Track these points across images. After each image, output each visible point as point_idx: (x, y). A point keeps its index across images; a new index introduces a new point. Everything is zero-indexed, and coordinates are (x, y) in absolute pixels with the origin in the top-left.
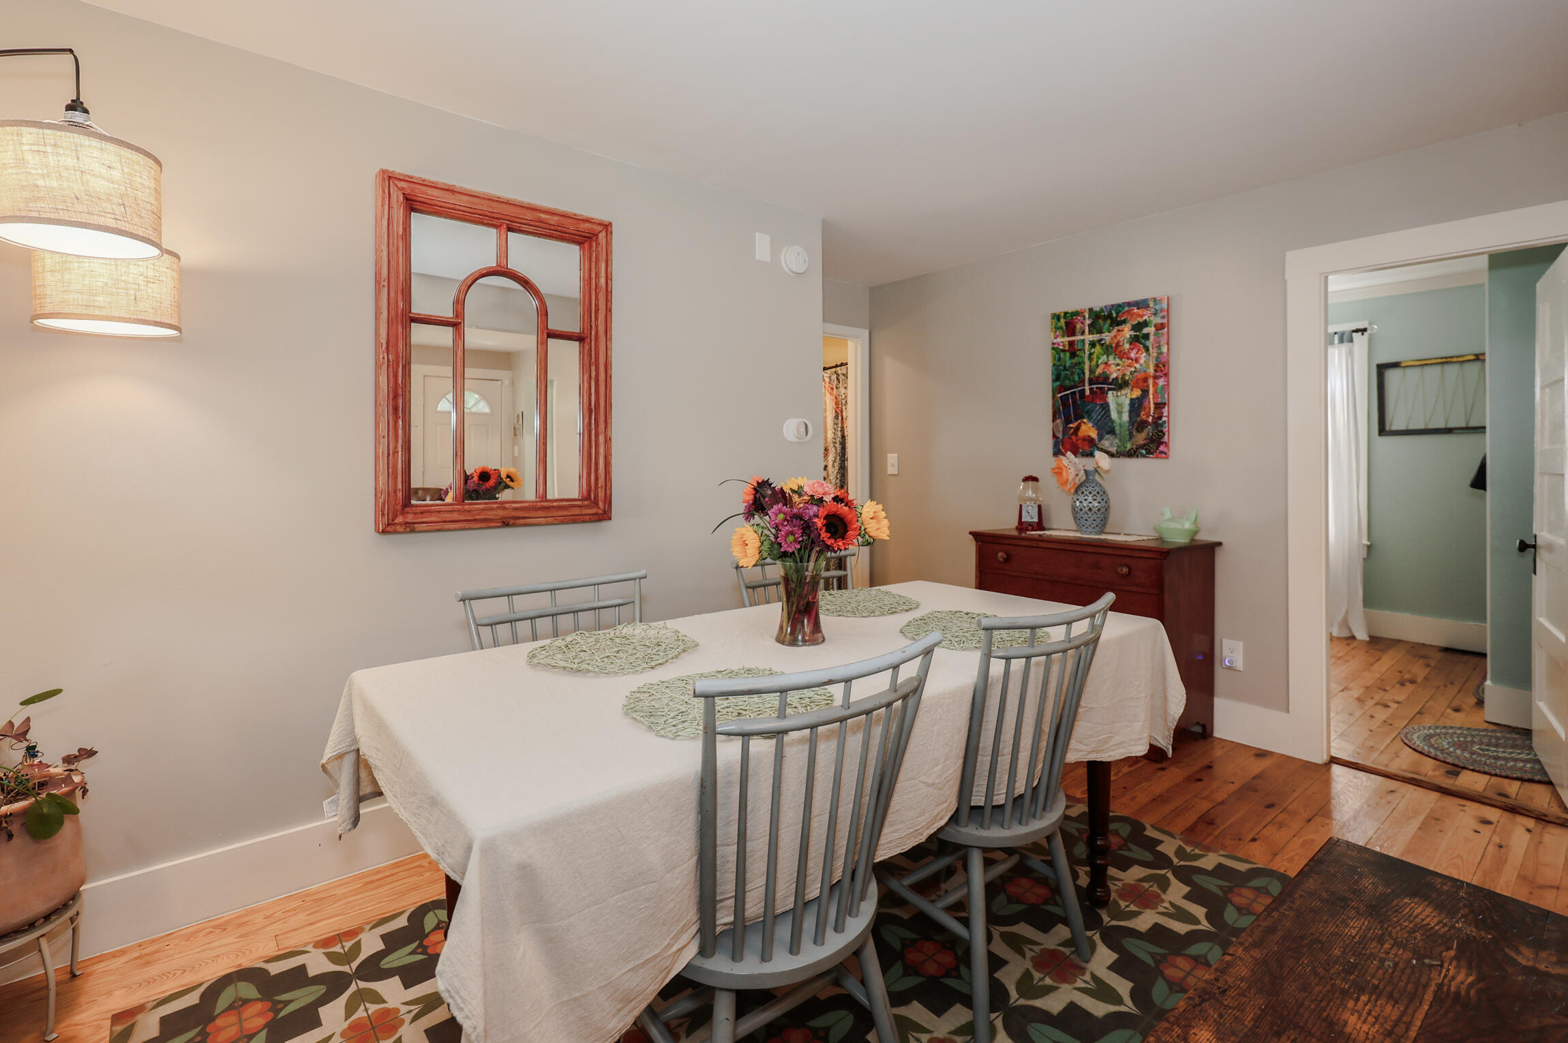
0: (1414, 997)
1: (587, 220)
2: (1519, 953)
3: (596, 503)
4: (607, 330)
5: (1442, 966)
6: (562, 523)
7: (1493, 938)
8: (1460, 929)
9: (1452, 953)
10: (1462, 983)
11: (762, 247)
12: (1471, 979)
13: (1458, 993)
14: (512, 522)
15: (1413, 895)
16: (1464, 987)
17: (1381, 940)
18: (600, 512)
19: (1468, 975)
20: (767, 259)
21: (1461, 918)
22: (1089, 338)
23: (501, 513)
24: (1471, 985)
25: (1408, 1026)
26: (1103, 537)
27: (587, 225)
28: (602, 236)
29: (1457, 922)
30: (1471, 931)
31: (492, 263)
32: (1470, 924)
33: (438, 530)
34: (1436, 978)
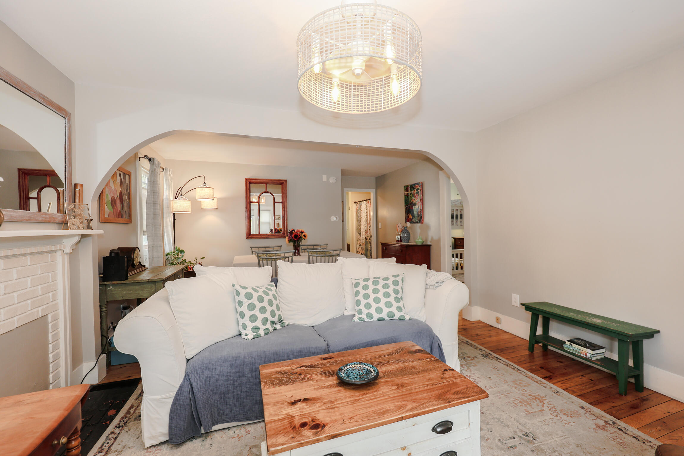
1: (282, 180)
3: (284, 234)
4: (286, 201)
6: (278, 238)
11: (324, 178)
20: (326, 180)
22: (410, 192)
26: (409, 244)
27: (282, 181)
28: (285, 183)
31: (265, 191)
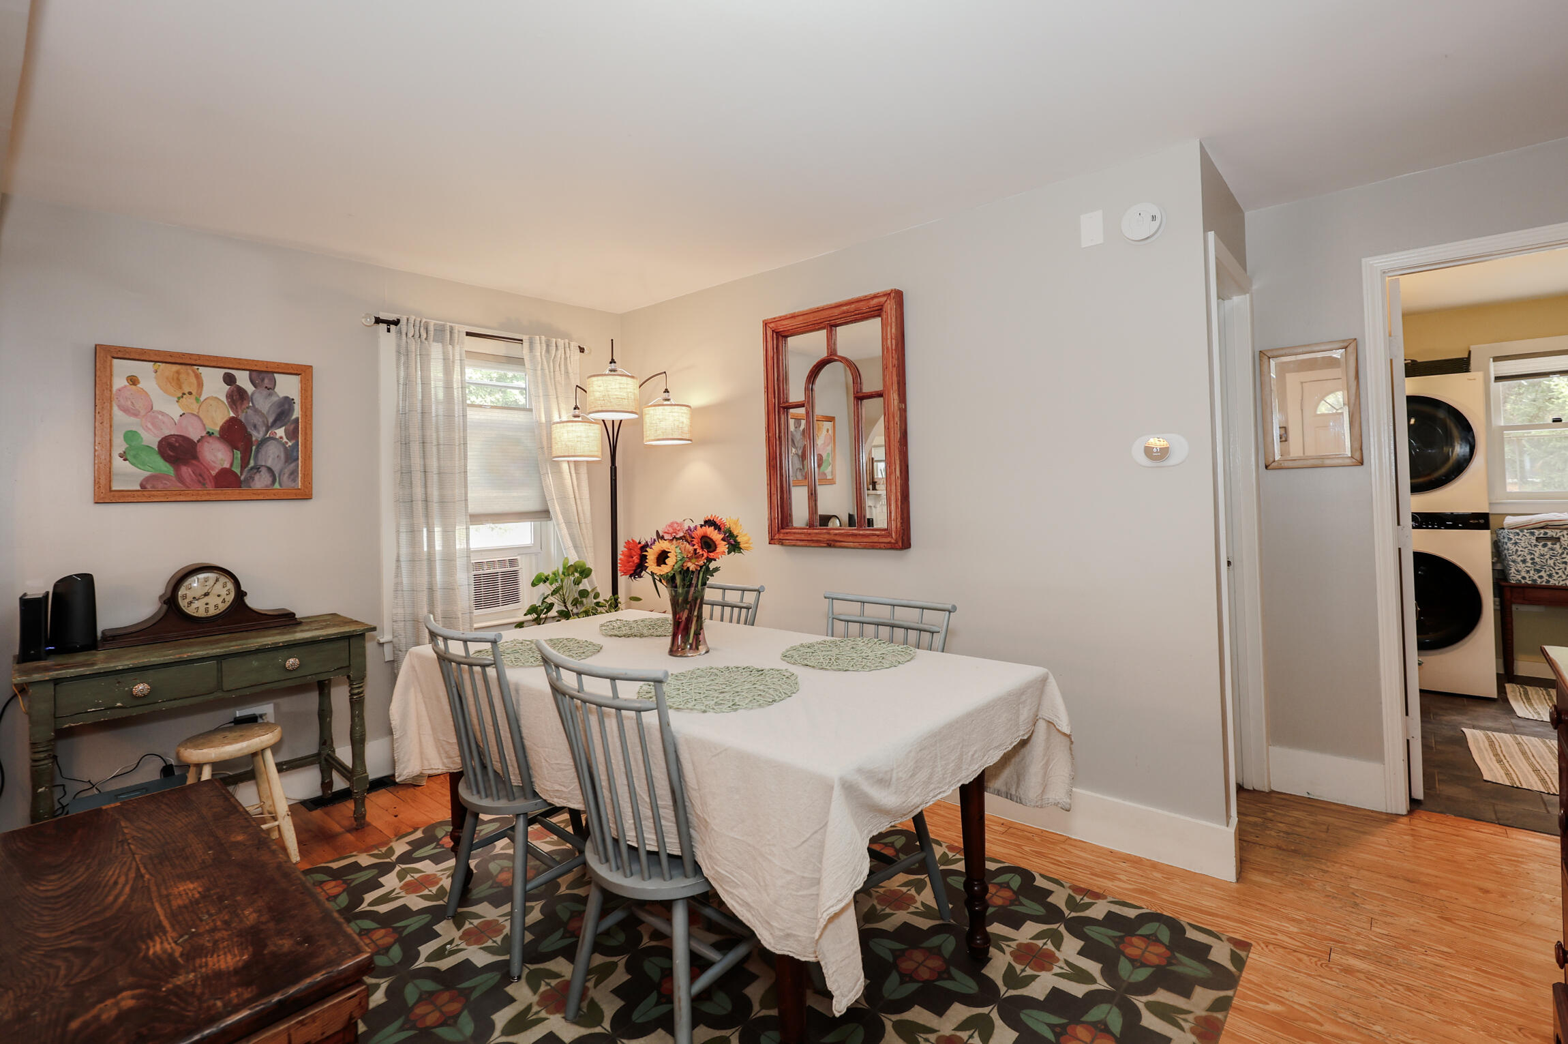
0: (173, 916)
2: (133, 997)
5: (175, 942)
6: (865, 548)
7: (161, 990)
8: (188, 973)
9: (177, 954)
10: (154, 946)
11: (1092, 227)
12: (151, 952)
13: (152, 939)
14: (833, 543)
15: (247, 966)
16: (151, 944)
17: (225, 922)
18: (893, 541)
19: (155, 953)
21: (196, 981)
23: (827, 537)
24: (148, 949)
25: (162, 905)
28: (887, 304)
29: (195, 976)
30: (180, 980)
32: (185, 983)
33: (794, 545)
34: (171, 934)
